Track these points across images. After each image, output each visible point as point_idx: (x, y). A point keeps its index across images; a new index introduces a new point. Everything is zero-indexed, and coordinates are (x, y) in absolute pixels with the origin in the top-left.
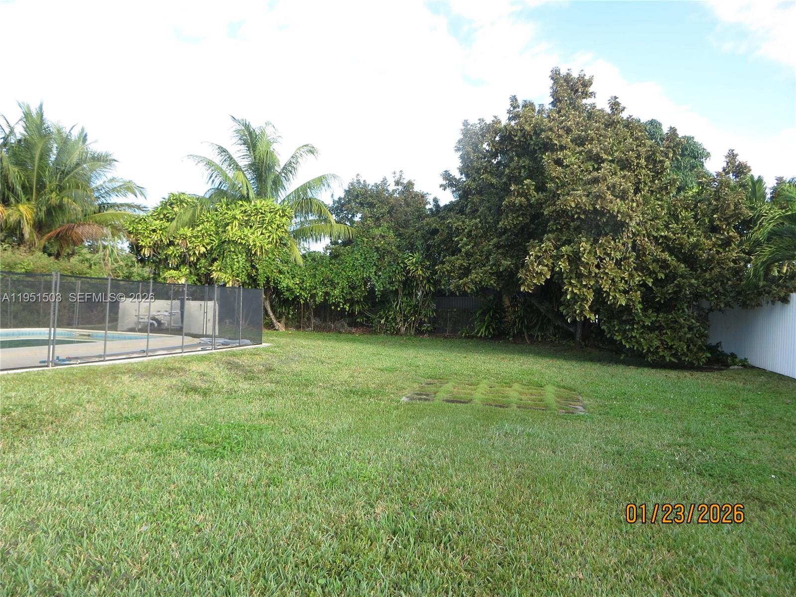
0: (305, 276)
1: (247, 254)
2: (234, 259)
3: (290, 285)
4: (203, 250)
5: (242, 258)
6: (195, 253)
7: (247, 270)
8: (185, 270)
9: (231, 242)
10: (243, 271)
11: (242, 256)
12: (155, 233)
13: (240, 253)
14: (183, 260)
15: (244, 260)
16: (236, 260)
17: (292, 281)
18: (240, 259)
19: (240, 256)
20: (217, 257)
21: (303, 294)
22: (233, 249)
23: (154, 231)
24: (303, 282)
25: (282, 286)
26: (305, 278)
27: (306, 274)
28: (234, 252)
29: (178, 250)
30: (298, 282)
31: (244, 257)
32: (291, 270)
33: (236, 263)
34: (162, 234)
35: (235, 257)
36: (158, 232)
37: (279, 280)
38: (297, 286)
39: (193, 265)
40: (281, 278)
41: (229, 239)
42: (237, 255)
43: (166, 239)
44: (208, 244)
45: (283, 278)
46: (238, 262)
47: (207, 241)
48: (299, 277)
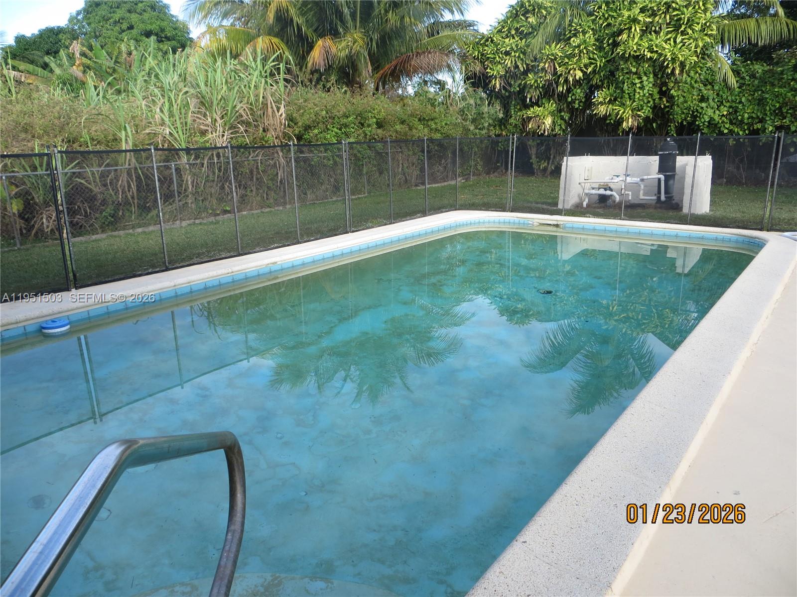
0: (741, 102)
1: (655, 75)
2: (636, 84)
3: (716, 118)
4: (579, 74)
5: (648, 82)
6: (566, 81)
7: (654, 100)
8: (552, 106)
9: (632, 60)
10: (649, 102)
11: (648, 77)
12: (508, 57)
13: (645, 74)
14: (548, 92)
15: (651, 85)
16: (638, 85)
17: (717, 112)
18: (645, 83)
19: (645, 78)
20: (600, 83)
21: (736, 130)
22: (634, 70)
23: (507, 53)
24: (736, 112)
25: (703, 120)
26: (740, 106)
27: (743, 100)
28: (636, 73)
29: (541, 77)
30: (725, 113)
31: (651, 80)
32: (718, 95)
33: (638, 90)
34: (519, 57)
35: (637, 81)
36: (513, 54)
37: (700, 111)
38: (724, 118)
39: (562, 97)
40: (702, 108)
41: (630, 53)
42: (640, 78)
43: (522, 64)
44: (586, 66)
45: (705, 108)
46: (642, 88)
47: (586, 60)
48: (728, 104)
